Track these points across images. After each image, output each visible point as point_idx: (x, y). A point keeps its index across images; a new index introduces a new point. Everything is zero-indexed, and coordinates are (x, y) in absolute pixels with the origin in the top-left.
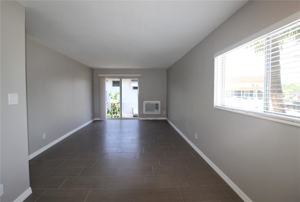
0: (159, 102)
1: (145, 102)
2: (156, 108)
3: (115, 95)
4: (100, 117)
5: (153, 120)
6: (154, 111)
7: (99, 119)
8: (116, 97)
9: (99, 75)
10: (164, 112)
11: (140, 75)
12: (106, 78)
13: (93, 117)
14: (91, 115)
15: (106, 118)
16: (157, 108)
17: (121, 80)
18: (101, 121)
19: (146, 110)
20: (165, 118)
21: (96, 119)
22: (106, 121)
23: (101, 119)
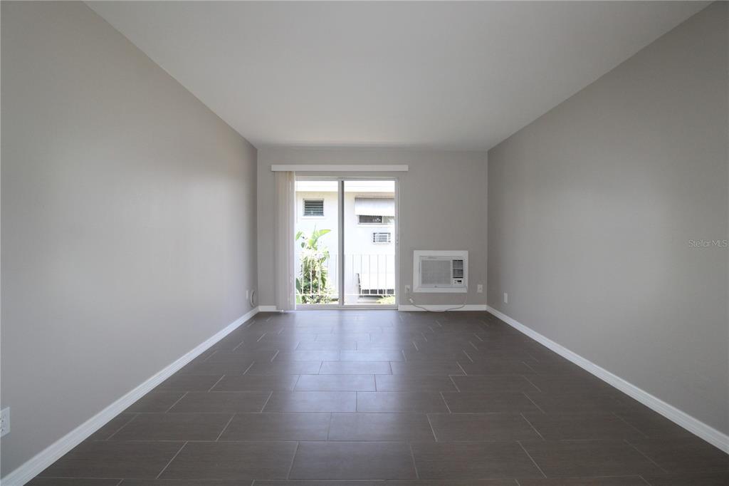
0: (463, 255)
1: (418, 255)
2: (454, 273)
3: (314, 237)
4: (275, 303)
5: (446, 313)
6: (449, 282)
7: (271, 309)
8: (316, 241)
9: (275, 168)
10: (480, 288)
11: (405, 168)
12: (295, 177)
13: (253, 303)
14: (247, 297)
15: (296, 304)
16: (459, 274)
17: (343, 182)
18: (277, 314)
19: (425, 281)
20: (483, 308)
21: (262, 309)
22: (294, 315)
23: (277, 309)
